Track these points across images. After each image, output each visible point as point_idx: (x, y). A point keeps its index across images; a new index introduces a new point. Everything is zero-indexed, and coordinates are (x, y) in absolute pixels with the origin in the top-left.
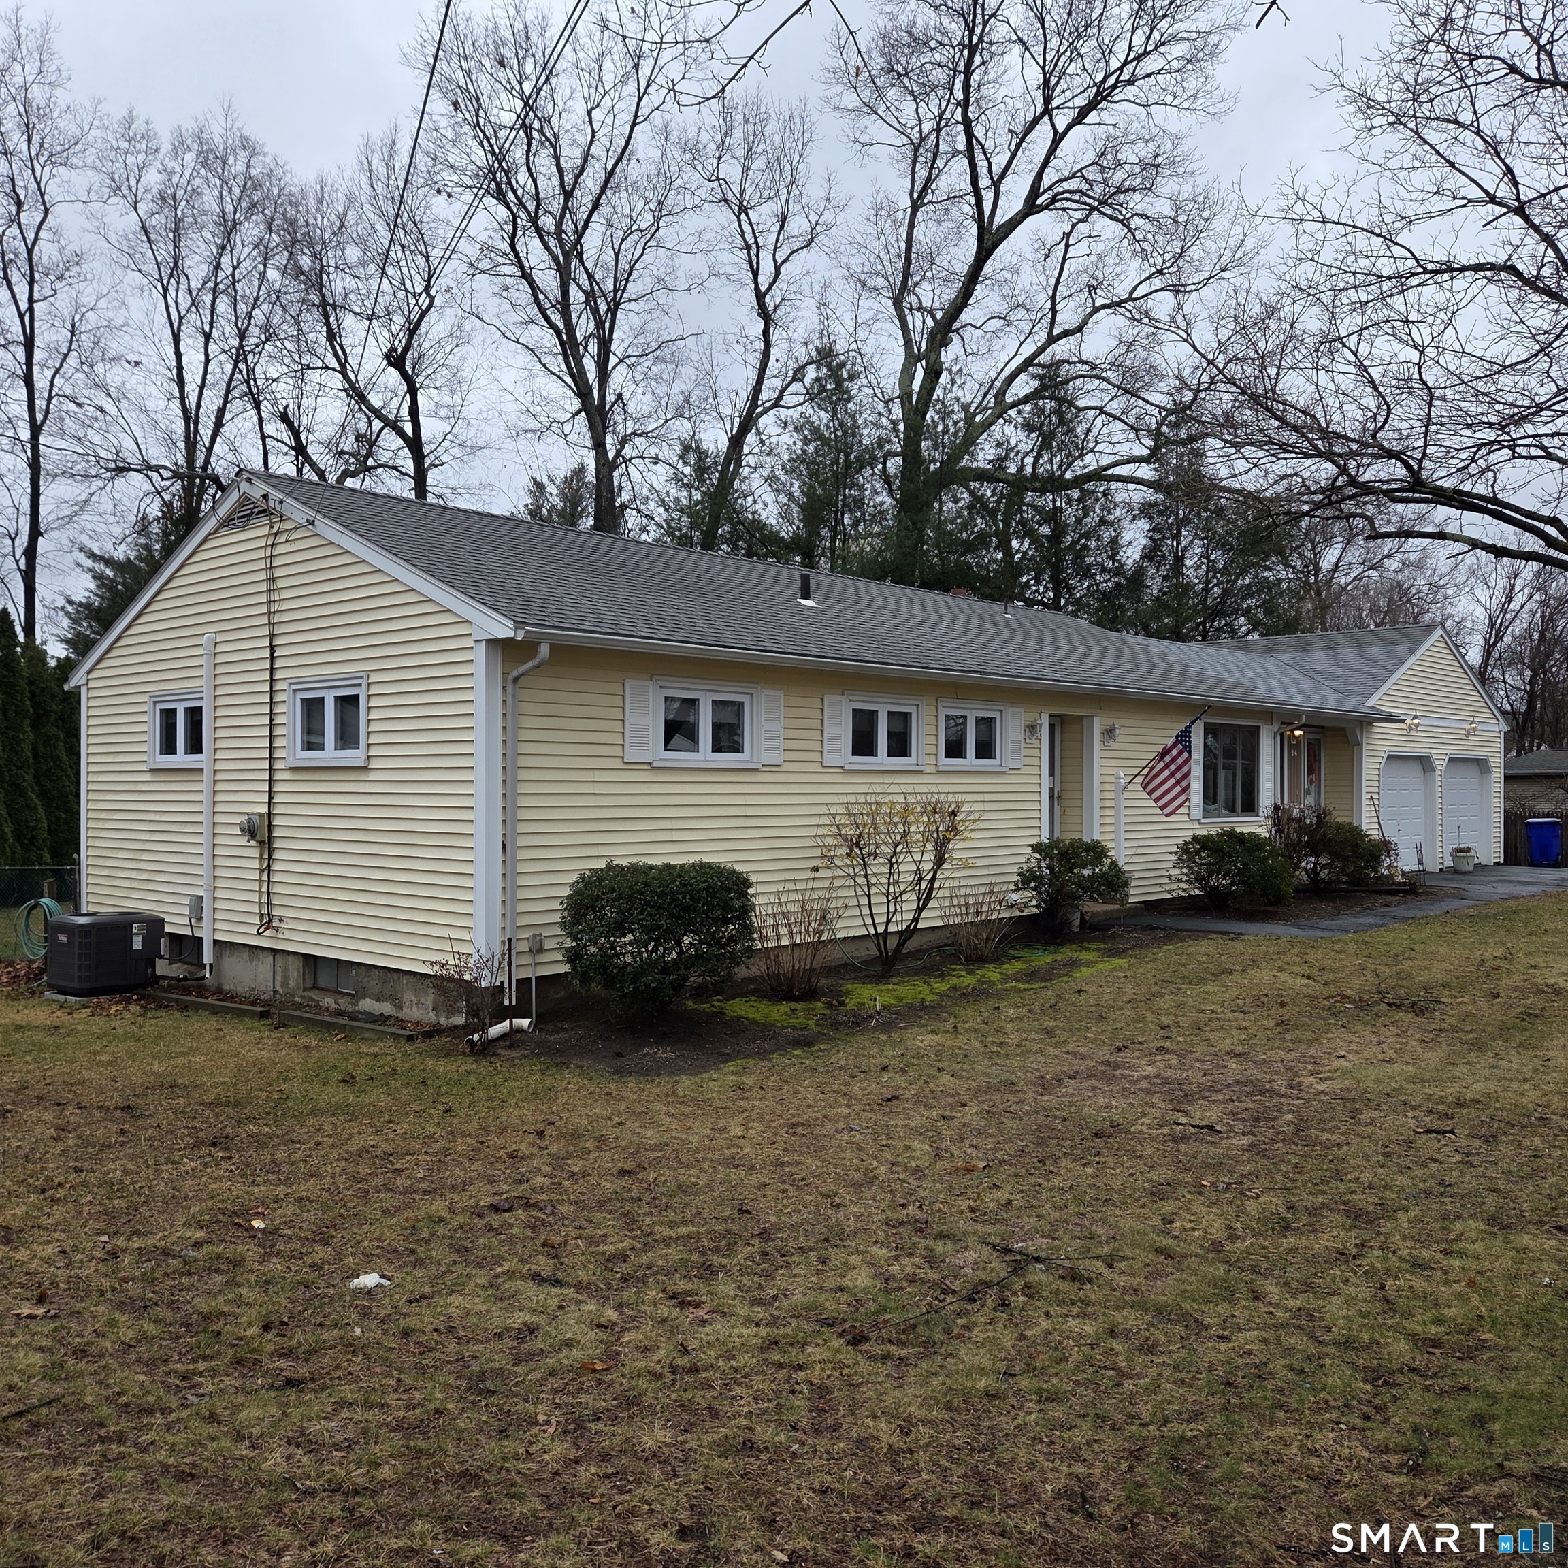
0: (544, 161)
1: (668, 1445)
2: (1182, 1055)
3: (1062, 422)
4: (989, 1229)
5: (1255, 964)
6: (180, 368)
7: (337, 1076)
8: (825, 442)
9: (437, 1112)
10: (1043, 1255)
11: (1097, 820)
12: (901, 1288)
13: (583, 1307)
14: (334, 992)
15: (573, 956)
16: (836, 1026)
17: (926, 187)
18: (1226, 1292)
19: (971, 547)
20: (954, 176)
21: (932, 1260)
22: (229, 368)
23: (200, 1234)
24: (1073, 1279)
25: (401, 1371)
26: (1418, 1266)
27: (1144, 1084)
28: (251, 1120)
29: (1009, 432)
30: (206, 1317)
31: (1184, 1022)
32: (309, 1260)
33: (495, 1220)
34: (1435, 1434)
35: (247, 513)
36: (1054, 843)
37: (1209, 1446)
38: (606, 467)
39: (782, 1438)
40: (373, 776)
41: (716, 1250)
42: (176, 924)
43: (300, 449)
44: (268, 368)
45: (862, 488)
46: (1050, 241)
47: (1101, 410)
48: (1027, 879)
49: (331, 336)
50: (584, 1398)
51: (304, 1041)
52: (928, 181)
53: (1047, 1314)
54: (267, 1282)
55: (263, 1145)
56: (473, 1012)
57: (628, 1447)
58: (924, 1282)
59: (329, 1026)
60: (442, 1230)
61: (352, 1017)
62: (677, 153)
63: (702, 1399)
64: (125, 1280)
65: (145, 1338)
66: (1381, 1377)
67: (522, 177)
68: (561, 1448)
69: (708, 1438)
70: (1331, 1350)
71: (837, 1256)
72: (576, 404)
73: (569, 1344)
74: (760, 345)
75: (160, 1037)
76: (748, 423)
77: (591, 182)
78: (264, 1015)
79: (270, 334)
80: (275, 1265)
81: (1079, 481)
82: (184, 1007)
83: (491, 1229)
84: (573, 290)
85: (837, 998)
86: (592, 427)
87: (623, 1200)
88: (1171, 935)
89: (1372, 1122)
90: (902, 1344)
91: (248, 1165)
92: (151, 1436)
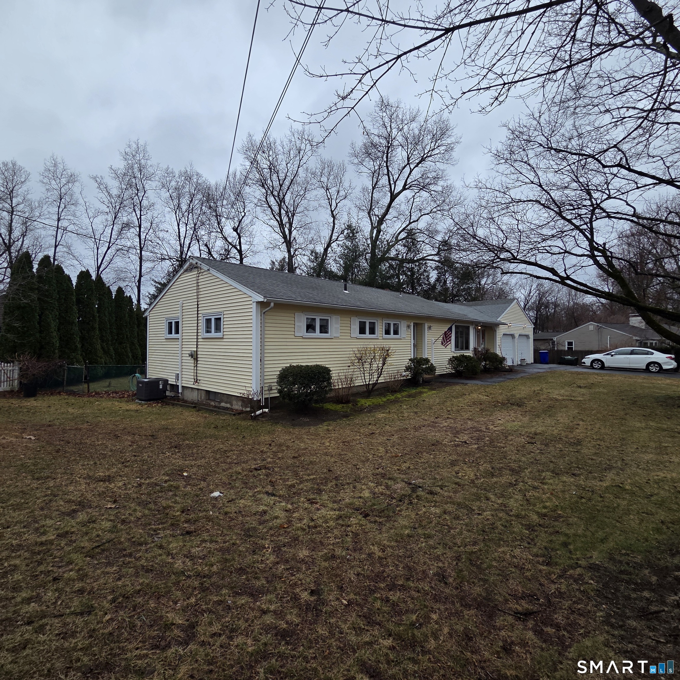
0: (275, 177)
1: (308, 556)
2: (455, 419)
3: (413, 244)
4: (404, 476)
5: (472, 392)
6: (179, 232)
7: (213, 426)
8: (350, 250)
9: (240, 438)
10: (421, 485)
11: (426, 352)
12: (379, 497)
13: (281, 504)
14: (214, 401)
15: (280, 391)
16: (355, 411)
17: (376, 184)
18: (478, 498)
19: (389, 278)
20: (384, 180)
21: (388, 487)
22: (192, 232)
23: (167, 478)
24: (431, 494)
25: (223, 528)
26: (535, 488)
27: (445, 429)
28: (188, 439)
29: (399, 247)
30: (165, 508)
31: (454, 410)
32: (199, 487)
33: (256, 473)
34: (552, 549)
35: (192, 268)
36: (414, 359)
37: (481, 555)
38: (291, 257)
39: (344, 553)
40: (225, 340)
41: (322, 483)
42: (172, 381)
43: (210, 253)
44: (202, 232)
45: (359, 262)
46: (409, 198)
47: (423, 242)
48: (408, 369)
49: (219, 223)
50: (281, 538)
51: (205, 415)
52: (377, 182)
53: (424, 506)
54: (185, 495)
55: (190, 447)
56: (252, 407)
57: (294, 558)
58: (385, 494)
59: (212, 411)
60: (240, 477)
61: (219, 408)
62: (310, 175)
63: (318, 538)
64: (142, 494)
65: (144, 515)
66: (530, 527)
67: (269, 181)
68: (272, 558)
69: (320, 554)
70: (514, 518)
71: (358, 486)
72: (283, 240)
73: (276, 518)
74: (332, 224)
75: (165, 413)
76: (329, 245)
77: (287, 183)
78: (195, 407)
79: (203, 224)
80: (189, 489)
81: (418, 260)
82: (173, 405)
83: (254, 476)
84: (282, 210)
85: (355, 403)
86: (287, 246)
87: (294, 466)
88: (448, 384)
89: (512, 440)
90: (380, 517)
91: (185, 454)
92: (141, 554)
